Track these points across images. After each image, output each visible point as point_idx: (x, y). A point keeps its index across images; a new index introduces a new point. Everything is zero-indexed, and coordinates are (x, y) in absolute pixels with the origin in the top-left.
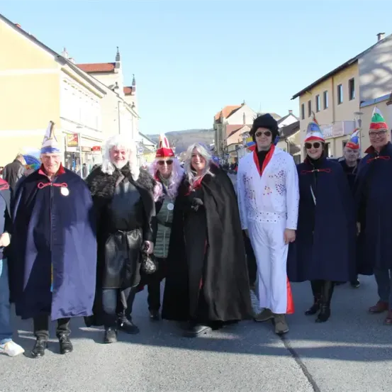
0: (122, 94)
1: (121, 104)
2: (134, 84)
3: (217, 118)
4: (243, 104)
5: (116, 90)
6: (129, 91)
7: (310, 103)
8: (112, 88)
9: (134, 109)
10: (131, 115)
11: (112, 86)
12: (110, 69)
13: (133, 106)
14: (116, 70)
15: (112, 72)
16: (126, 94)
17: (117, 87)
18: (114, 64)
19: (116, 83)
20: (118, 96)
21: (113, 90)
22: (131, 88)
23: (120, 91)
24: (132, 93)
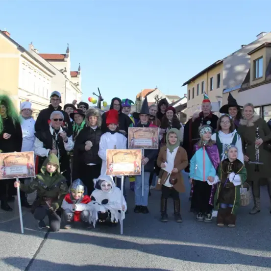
0: (69, 76)
1: (68, 83)
2: (79, 70)
3: (138, 97)
4: (156, 89)
5: (64, 73)
6: (75, 74)
7: (193, 89)
8: (63, 71)
9: (78, 87)
10: (75, 91)
11: (63, 69)
12: (61, 58)
13: (78, 85)
14: (65, 59)
15: (63, 60)
16: (72, 77)
17: (65, 71)
18: (65, 55)
19: (65, 68)
20: (66, 77)
21: (63, 73)
22: (77, 72)
23: (68, 74)
24: (78, 76)
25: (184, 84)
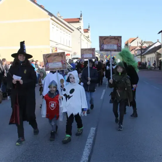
0: (83, 32)
1: (82, 36)
2: (89, 28)
3: (126, 43)
4: (137, 37)
6: (86, 31)
8: (79, 29)
9: (88, 38)
10: (87, 41)
11: (79, 28)
12: (77, 21)
13: (88, 37)
14: (80, 21)
15: (78, 22)
16: (84, 32)
17: (80, 29)
18: (79, 19)
19: (80, 27)
20: (81, 32)
21: (79, 30)
23: (82, 30)
24: (88, 32)
25: (159, 33)
